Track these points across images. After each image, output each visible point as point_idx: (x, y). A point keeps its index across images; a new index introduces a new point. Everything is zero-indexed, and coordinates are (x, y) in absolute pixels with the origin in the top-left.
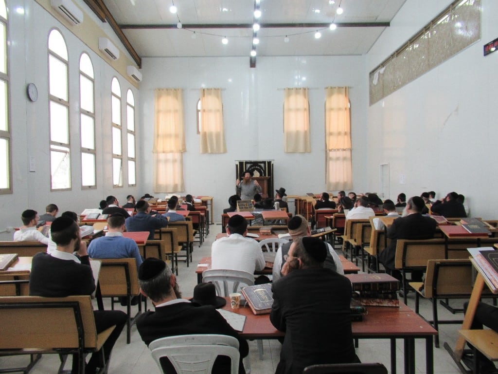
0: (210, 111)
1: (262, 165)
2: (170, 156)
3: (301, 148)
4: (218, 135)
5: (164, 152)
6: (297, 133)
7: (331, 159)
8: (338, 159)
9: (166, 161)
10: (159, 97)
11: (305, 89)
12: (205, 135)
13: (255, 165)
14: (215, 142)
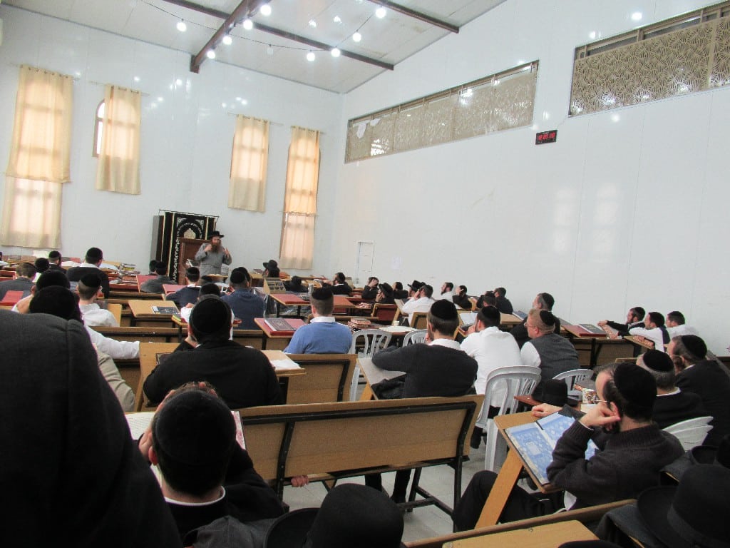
0: (120, 124)
1: (201, 222)
2: (40, 186)
3: (253, 204)
4: (129, 164)
5: (28, 177)
6: (250, 181)
7: (289, 225)
8: (298, 226)
9: (32, 193)
10: (28, 81)
11: (265, 122)
12: (107, 160)
13: (191, 220)
14: (122, 175)
